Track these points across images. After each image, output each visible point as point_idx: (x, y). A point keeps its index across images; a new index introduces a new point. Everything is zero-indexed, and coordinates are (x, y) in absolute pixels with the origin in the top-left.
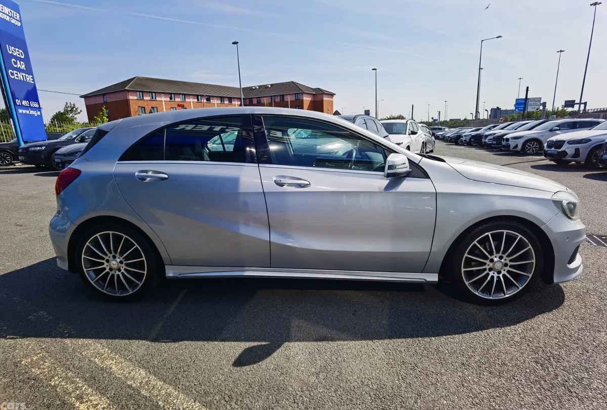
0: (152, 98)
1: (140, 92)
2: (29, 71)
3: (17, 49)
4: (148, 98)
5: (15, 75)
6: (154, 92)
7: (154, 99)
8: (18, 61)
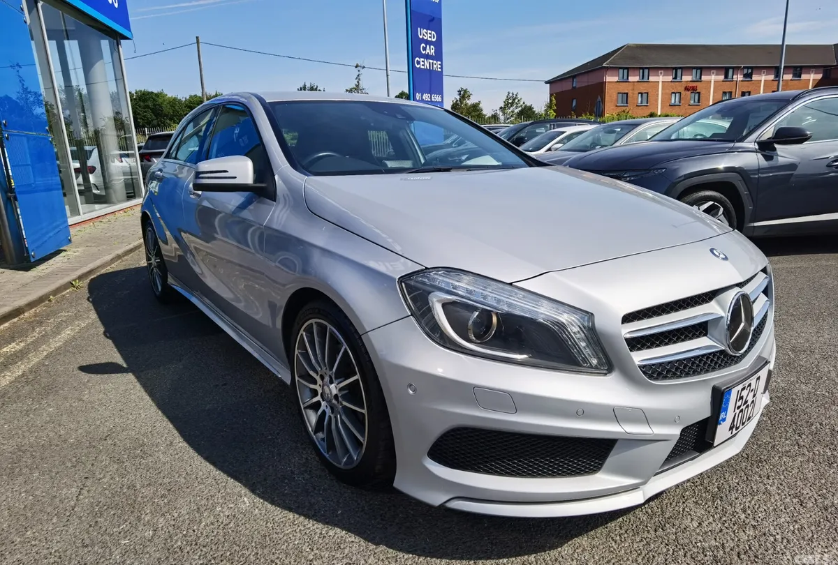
0: (643, 78)
1: (624, 68)
2: (438, 56)
3: (429, 31)
4: (636, 79)
5: (422, 63)
6: (646, 68)
7: (645, 79)
8: (428, 46)
